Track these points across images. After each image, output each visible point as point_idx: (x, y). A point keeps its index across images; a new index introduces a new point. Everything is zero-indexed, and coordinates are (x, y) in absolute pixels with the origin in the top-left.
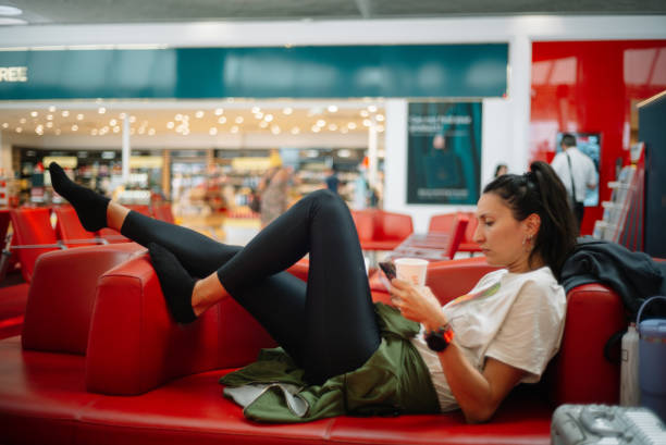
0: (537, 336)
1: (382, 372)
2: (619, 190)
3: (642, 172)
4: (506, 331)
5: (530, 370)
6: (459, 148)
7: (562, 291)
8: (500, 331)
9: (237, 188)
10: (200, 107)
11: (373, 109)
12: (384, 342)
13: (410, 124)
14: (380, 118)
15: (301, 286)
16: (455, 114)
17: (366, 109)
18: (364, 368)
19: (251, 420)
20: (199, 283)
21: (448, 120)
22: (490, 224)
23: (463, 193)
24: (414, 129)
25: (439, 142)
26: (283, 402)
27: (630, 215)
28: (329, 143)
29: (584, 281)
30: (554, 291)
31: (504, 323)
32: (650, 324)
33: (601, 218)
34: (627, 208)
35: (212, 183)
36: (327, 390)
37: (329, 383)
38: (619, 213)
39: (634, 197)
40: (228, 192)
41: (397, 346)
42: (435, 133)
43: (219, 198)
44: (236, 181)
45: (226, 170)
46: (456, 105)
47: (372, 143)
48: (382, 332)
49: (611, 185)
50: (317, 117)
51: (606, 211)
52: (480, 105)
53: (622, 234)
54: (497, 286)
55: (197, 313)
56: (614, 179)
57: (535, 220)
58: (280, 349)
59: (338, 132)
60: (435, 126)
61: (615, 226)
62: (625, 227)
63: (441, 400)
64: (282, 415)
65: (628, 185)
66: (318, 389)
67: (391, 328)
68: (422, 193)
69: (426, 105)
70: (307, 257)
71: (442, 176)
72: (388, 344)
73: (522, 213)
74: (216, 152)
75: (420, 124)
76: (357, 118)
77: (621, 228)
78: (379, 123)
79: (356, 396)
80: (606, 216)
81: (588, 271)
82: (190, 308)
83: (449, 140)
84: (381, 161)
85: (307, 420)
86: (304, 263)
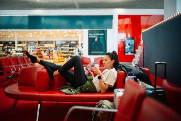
0: (112, 79)
1: (87, 86)
2: (138, 52)
3: (143, 47)
4: (108, 79)
5: (111, 85)
6: (101, 41)
7: (116, 72)
8: (107, 79)
9: (45, 51)
10: (36, 31)
11: (80, 31)
12: (87, 81)
13: (89, 35)
14: (82, 33)
15: (73, 73)
16: (100, 33)
17: (78, 32)
18: (85, 85)
19: (66, 94)
20: (55, 72)
21: (99, 34)
22: (106, 61)
23: (102, 52)
24: (90, 36)
25: (96, 40)
26: (71, 91)
27: (140, 57)
28: (69, 40)
29: (120, 70)
30: (115, 72)
31: (107, 77)
32: (129, 77)
33: (134, 58)
34: (140, 56)
35: (38, 50)
36: (78, 89)
37: (79, 88)
38: (138, 57)
39: (141, 53)
40: (42, 52)
41: (90, 81)
42: (95, 37)
43: (40, 54)
44: (45, 50)
45: (42, 47)
46: (100, 30)
47: (80, 40)
48: (87, 79)
49: (136, 50)
50: (66, 33)
51: (135, 56)
52: (106, 30)
53: (139, 62)
54: (106, 72)
55: (54, 77)
56: (137, 49)
57: (114, 61)
58: (69, 84)
59: (71, 37)
60: (95, 36)
61: (137, 60)
62: (139, 60)
63: (97, 90)
64: (71, 93)
65: (140, 50)
66: (77, 89)
67: (88, 79)
68: (92, 52)
69: (93, 30)
70: (74, 67)
71: (97, 48)
72: (88, 81)
73: (112, 59)
74: (39, 42)
75: (92, 35)
76: (76, 33)
77: (138, 60)
78: (81, 35)
79: (83, 90)
80: (135, 58)
81: (121, 69)
82: (53, 76)
83: (99, 39)
84: (82, 44)
85: (75, 94)
86: (73, 68)
